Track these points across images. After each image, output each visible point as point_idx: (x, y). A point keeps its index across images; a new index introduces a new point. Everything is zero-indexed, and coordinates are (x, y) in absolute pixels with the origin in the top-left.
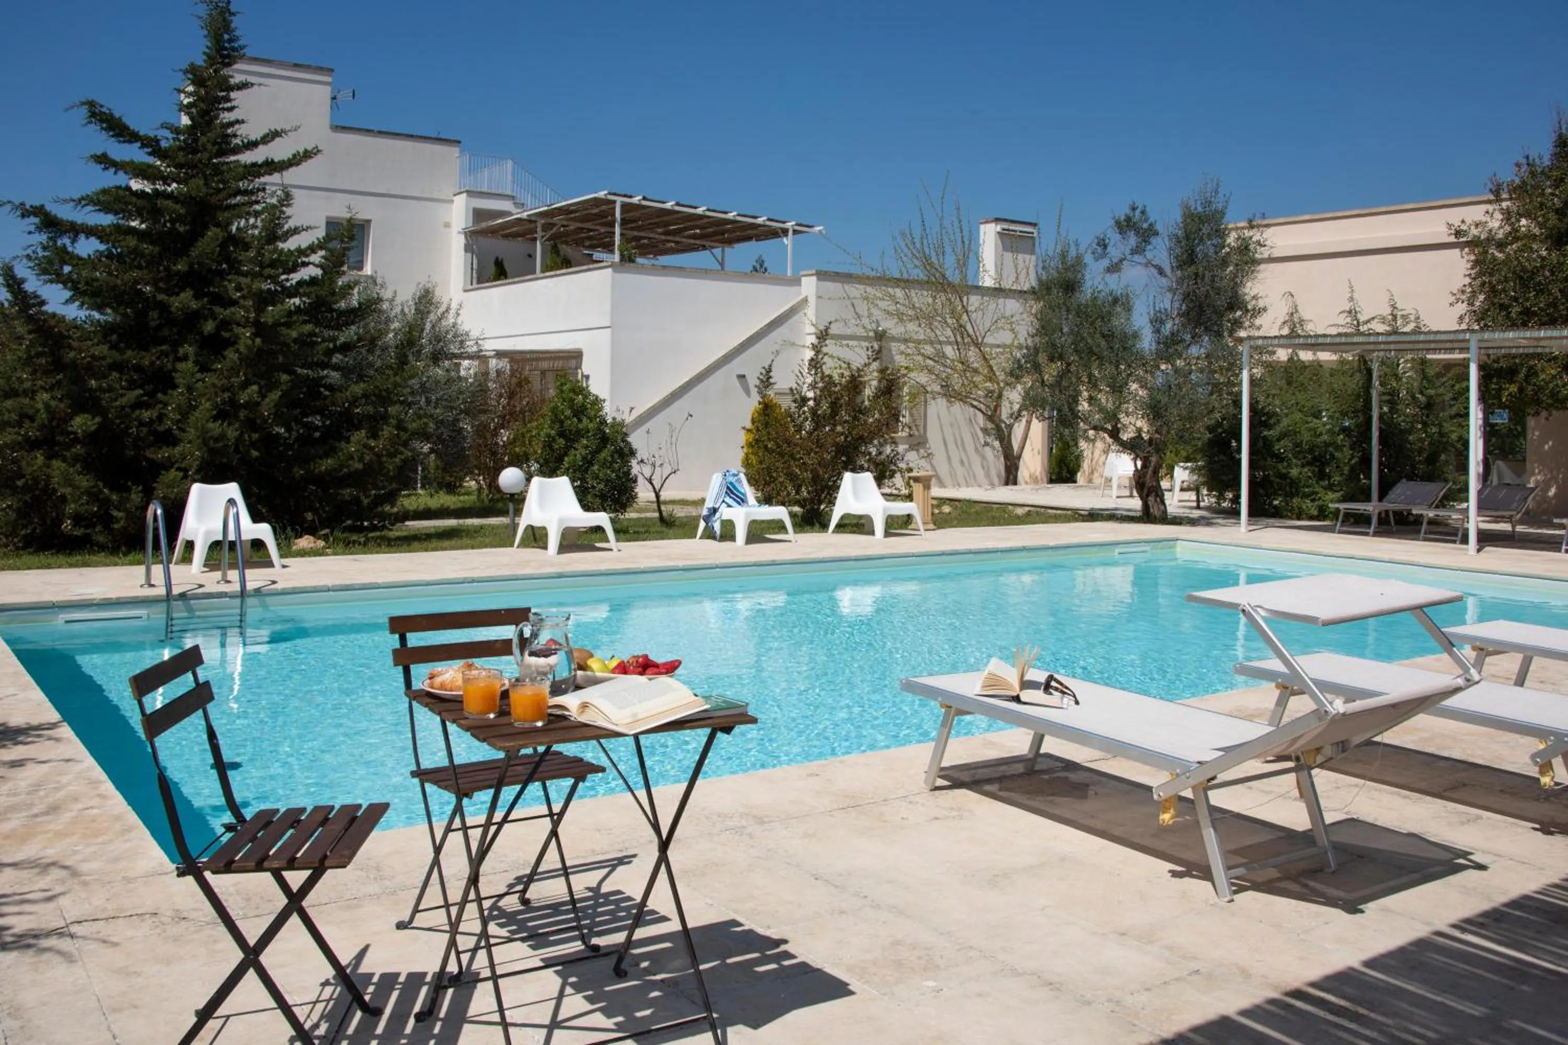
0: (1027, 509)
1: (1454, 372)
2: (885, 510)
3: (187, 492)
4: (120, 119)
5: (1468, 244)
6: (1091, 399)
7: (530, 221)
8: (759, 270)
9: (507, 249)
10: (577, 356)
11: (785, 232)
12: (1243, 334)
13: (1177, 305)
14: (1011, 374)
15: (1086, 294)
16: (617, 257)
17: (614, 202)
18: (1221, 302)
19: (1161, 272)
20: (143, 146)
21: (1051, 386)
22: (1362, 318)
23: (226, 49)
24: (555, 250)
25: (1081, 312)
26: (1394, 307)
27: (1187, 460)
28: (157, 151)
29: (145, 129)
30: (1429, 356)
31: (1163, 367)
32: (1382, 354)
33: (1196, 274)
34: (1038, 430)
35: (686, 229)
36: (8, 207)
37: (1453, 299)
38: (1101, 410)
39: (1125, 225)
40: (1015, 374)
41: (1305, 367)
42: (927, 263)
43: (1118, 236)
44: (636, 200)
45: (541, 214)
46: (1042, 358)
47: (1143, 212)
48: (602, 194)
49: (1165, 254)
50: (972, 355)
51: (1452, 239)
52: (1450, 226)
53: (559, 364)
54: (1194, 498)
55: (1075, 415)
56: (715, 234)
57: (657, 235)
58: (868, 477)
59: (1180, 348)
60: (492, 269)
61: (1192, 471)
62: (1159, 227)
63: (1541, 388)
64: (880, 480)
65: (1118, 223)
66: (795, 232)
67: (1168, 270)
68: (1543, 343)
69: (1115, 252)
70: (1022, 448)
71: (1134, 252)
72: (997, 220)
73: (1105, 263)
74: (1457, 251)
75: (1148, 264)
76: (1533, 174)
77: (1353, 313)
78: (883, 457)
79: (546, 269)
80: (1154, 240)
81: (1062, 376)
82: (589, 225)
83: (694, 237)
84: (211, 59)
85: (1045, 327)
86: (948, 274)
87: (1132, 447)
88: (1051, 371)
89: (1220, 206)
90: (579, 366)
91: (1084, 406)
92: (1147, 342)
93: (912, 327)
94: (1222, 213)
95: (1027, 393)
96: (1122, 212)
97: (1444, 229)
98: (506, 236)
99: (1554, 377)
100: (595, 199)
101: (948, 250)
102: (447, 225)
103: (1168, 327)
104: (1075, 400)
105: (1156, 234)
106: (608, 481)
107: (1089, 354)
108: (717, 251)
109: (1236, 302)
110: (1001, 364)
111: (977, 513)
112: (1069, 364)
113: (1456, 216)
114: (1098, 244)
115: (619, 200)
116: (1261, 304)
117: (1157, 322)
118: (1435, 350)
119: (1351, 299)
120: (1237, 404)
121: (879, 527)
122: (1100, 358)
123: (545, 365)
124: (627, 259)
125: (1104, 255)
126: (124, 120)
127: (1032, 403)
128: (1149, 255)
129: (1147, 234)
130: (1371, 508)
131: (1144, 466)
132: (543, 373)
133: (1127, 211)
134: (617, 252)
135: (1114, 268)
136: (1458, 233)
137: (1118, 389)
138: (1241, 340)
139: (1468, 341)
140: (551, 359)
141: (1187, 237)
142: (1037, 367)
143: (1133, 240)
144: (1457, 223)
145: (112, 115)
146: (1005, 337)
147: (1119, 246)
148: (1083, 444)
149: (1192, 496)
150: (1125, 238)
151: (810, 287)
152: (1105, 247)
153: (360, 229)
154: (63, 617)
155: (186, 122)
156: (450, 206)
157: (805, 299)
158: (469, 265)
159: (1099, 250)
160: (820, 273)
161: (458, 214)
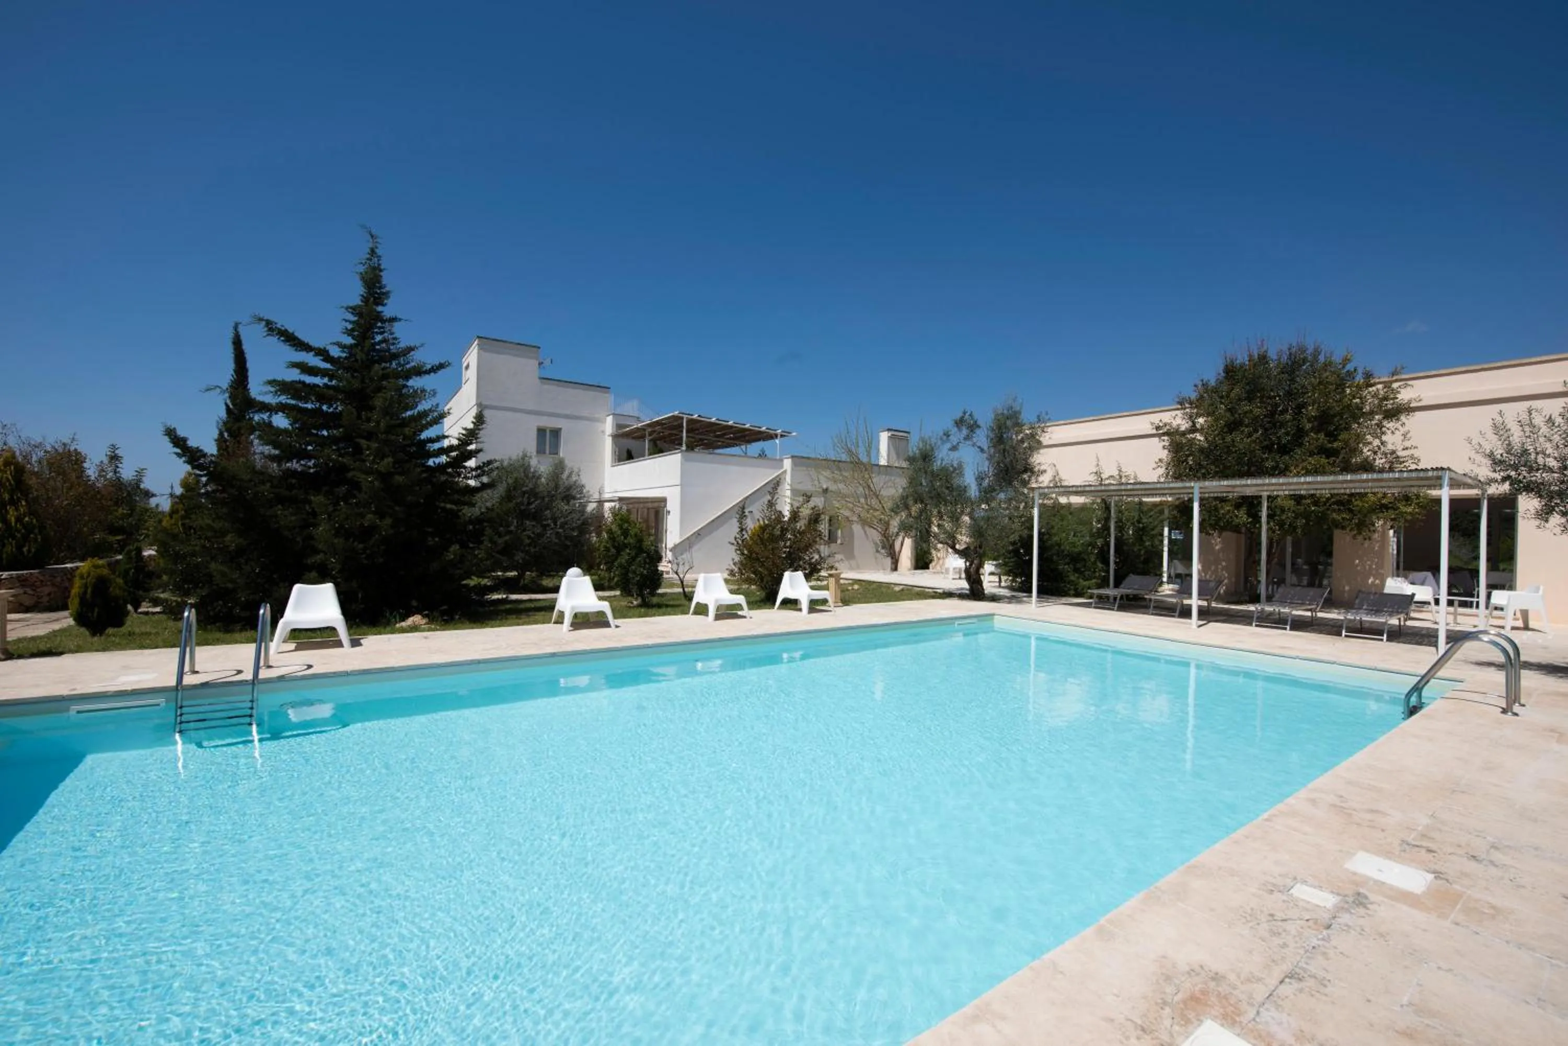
0: (901, 587)
1: (1159, 508)
2: (809, 596)
3: (290, 590)
4: (293, 334)
5: (1164, 434)
6: (939, 526)
7: (643, 429)
8: (762, 455)
9: (630, 446)
10: (664, 500)
11: (776, 436)
12: (1034, 485)
13: (991, 470)
14: (892, 510)
15: (937, 465)
16: (684, 448)
17: (682, 418)
18: (1020, 467)
19: (982, 450)
20: (317, 354)
21: (915, 518)
22: (1104, 476)
23: (376, 293)
24: (655, 445)
25: (934, 476)
26: (1120, 471)
27: (994, 559)
28: (326, 357)
29: (315, 343)
30: (1145, 499)
31: (983, 506)
32: (1117, 498)
33: (1004, 450)
34: (908, 542)
35: (725, 434)
36: (218, 390)
37: (1155, 466)
38: (946, 532)
39: (959, 423)
40: (895, 510)
41: (1062, 507)
42: (850, 452)
43: (956, 429)
44: (695, 416)
45: (649, 425)
46: (911, 502)
47: (970, 414)
48: (676, 413)
49: (984, 439)
50: (874, 502)
51: (1154, 432)
52: (1152, 424)
53: (656, 505)
54: (997, 580)
55: (928, 532)
56: (742, 437)
57: (711, 437)
58: (800, 574)
59: (993, 494)
60: (625, 455)
61: (996, 566)
62: (980, 422)
63: (1220, 519)
64: (808, 577)
65: (956, 423)
66: (782, 436)
67: (986, 448)
68: (1237, 489)
69: (954, 439)
70: (900, 551)
71: (967, 438)
72: (889, 430)
73: (948, 445)
74: (1156, 439)
75: (974, 445)
76: (1206, 391)
77: (1098, 474)
78: (813, 560)
79: (650, 454)
80: (978, 431)
81: (922, 512)
82: (674, 432)
83: (730, 439)
84: (365, 300)
85: (913, 482)
86: (860, 456)
87: (963, 554)
88: (915, 509)
89: (1018, 409)
90: (665, 506)
91: (935, 529)
92: (973, 491)
93: (841, 486)
94: (1020, 413)
95: (901, 522)
96: (958, 415)
97: (1151, 427)
98: (633, 438)
99: (1229, 511)
100: (673, 416)
101: (860, 444)
102: (603, 432)
103: (986, 483)
104: (930, 524)
105: (979, 427)
106: (642, 575)
107: (938, 498)
108: (743, 447)
109: (1028, 469)
110: (889, 505)
111: (874, 589)
112: (926, 505)
113: (1156, 418)
114: (945, 434)
115: (685, 416)
116: (1042, 468)
117: (980, 478)
118: (1148, 495)
119: (1098, 465)
120: (1031, 528)
121: (805, 605)
122: (946, 501)
123: (650, 505)
124: (690, 448)
125: (948, 440)
126: (296, 334)
127: (905, 528)
128: (975, 440)
129: (974, 427)
130: (1110, 592)
131: (971, 565)
132: (648, 509)
133: (960, 414)
134: (684, 445)
135: (954, 448)
136: (1158, 428)
137: (955, 519)
138: (1033, 489)
139: (1193, 488)
141: (1000, 428)
142: (907, 507)
143: (965, 432)
144: (1157, 422)
145: (286, 330)
146: (892, 492)
147: (957, 436)
148: (934, 552)
149: (996, 578)
150: (960, 430)
151: (787, 464)
152: (948, 436)
153: (556, 433)
154: (75, 708)
155: (349, 341)
156: (604, 422)
157: (785, 472)
158: (614, 452)
159: (945, 438)
160: (793, 457)
161: (608, 426)
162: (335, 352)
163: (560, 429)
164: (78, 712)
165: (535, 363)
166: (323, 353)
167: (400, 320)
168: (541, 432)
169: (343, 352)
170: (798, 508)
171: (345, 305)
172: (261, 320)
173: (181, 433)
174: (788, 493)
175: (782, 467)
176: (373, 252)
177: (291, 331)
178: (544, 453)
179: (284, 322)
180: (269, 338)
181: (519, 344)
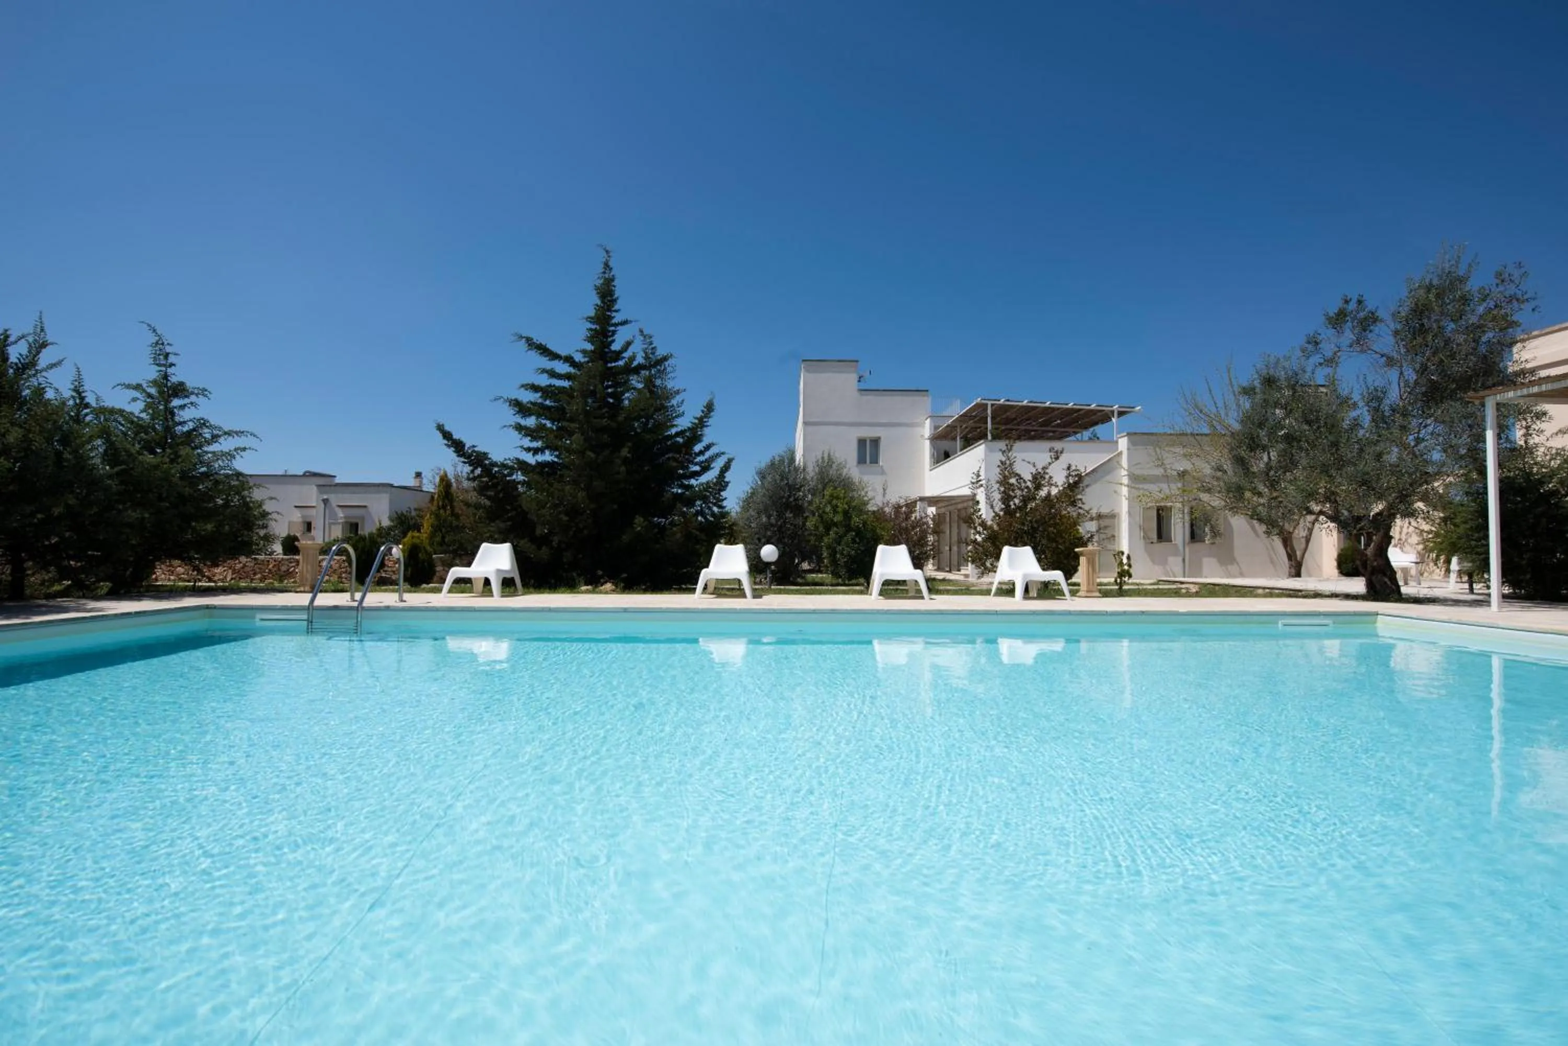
3: (478, 548)
4: (546, 347)
7: (953, 425)
9: (945, 445)
11: (1113, 414)
16: (989, 438)
17: (987, 405)
19: (1387, 358)
20: (565, 362)
23: (609, 301)
24: (966, 438)
28: (572, 362)
39: (1338, 320)
43: (1331, 330)
44: (1000, 402)
47: (1360, 302)
48: (980, 400)
49: (1391, 340)
53: (965, 504)
58: (1030, 551)
60: (943, 456)
62: (1381, 314)
65: (1329, 319)
67: (1394, 354)
69: (1328, 349)
71: (1356, 342)
73: (1318, 358)
79: (962, 449)
80: (1377, 328)
82: (980, 421)
84: (600, 309)
89: (1460, 271)
94: (1463, 278)
96: (1335, 306)
98: (947, 437)
100: (979, 404)
102: (921, 436)
105: (1378, 320)
108: (1079, 435)
114: (1308, 342)
115: (989, 403)
121: (1019, 590)
123: (960, 506)
124: (995, 438)
125: (1316, 351)
126: (548, 347)
128: (1371, 344)
129: (1368, 322)
132: (959, 510)
133: (1340, 304)
134: (989, 435)
135: (1329, 364)
140: (963, 502)
141: (1418, 313)
143: (1350, 332)
145: (541, 344)
147: (1334, 341)
150: (1340, 332)
151: (1123, 444)
152: (1317, 343)
153: (876, 442)
154: (259, 616)
155: (589, 347)
156: (922, 425)
157: (1121, 453)
158: (932, 456)
159: (1310, 347)
160: (1129, 434)
161: (927, 430)
162: (579, 358)
163: (879, 438)
164: (262, 620)
165: (854, 377)
166: (569, 360)
167: (631, 322)
168: (862, 442)
169: (585, 357)
170: (1044, 468)
171: (585, 316)
172: (521, 337)
173: (447, 428)
174: (1125, 481)
175: (1117, 449)
176: (607, 265)
177: (543, 343)
178: (865, 462)
179: (539, 339)
180: (530, 352)
181: (839, 361)
